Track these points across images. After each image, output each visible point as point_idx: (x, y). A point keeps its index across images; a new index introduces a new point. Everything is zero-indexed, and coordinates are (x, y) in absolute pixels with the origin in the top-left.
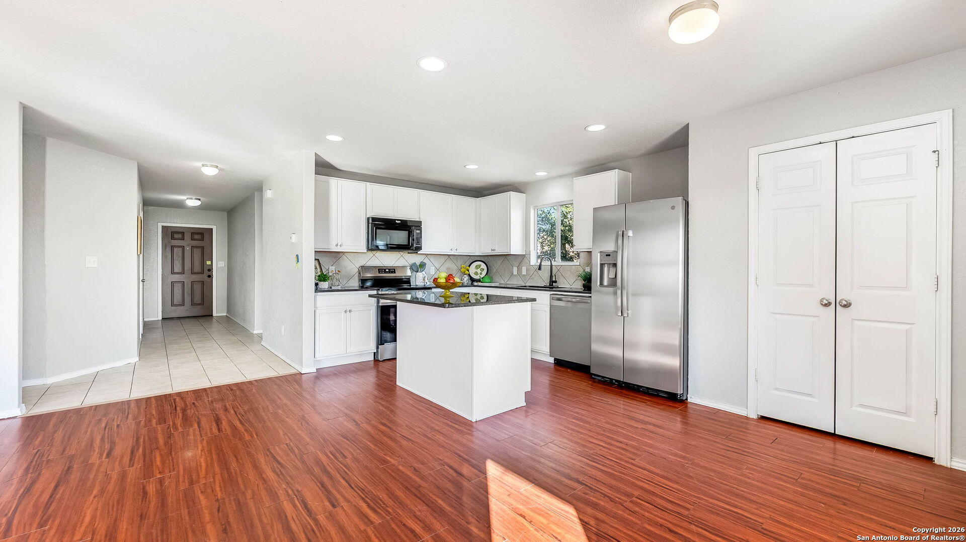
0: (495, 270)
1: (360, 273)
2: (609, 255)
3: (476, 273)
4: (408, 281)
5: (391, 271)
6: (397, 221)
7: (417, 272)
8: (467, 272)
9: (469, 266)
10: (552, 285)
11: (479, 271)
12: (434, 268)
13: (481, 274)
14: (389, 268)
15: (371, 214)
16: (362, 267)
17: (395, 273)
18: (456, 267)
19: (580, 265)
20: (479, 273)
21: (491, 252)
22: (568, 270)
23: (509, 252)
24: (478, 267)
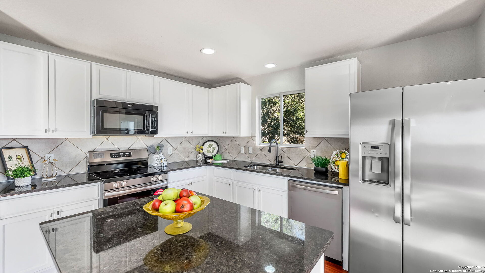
0: (224, 148)
1: (87, 159)
2: (377, 148)
3: (209, 151)
4: (145, 163)
5: (126, 155)
6: (129, 105)
7: (154, 153)
8: (201, 151)
9: (203, 145)
10: (278, 164)
11: (211, 149)
12: (171, 148)
13: (213, 152)
14: (124, 151)
15: (95, 97)
16: (90, 152)
17: (131, 156)
18: (191, 147)
19: (305, 148)
20: (211, 151)
21: (223, 134)
22: (293, 152)
23: (239, 135)
24: (210, 146)
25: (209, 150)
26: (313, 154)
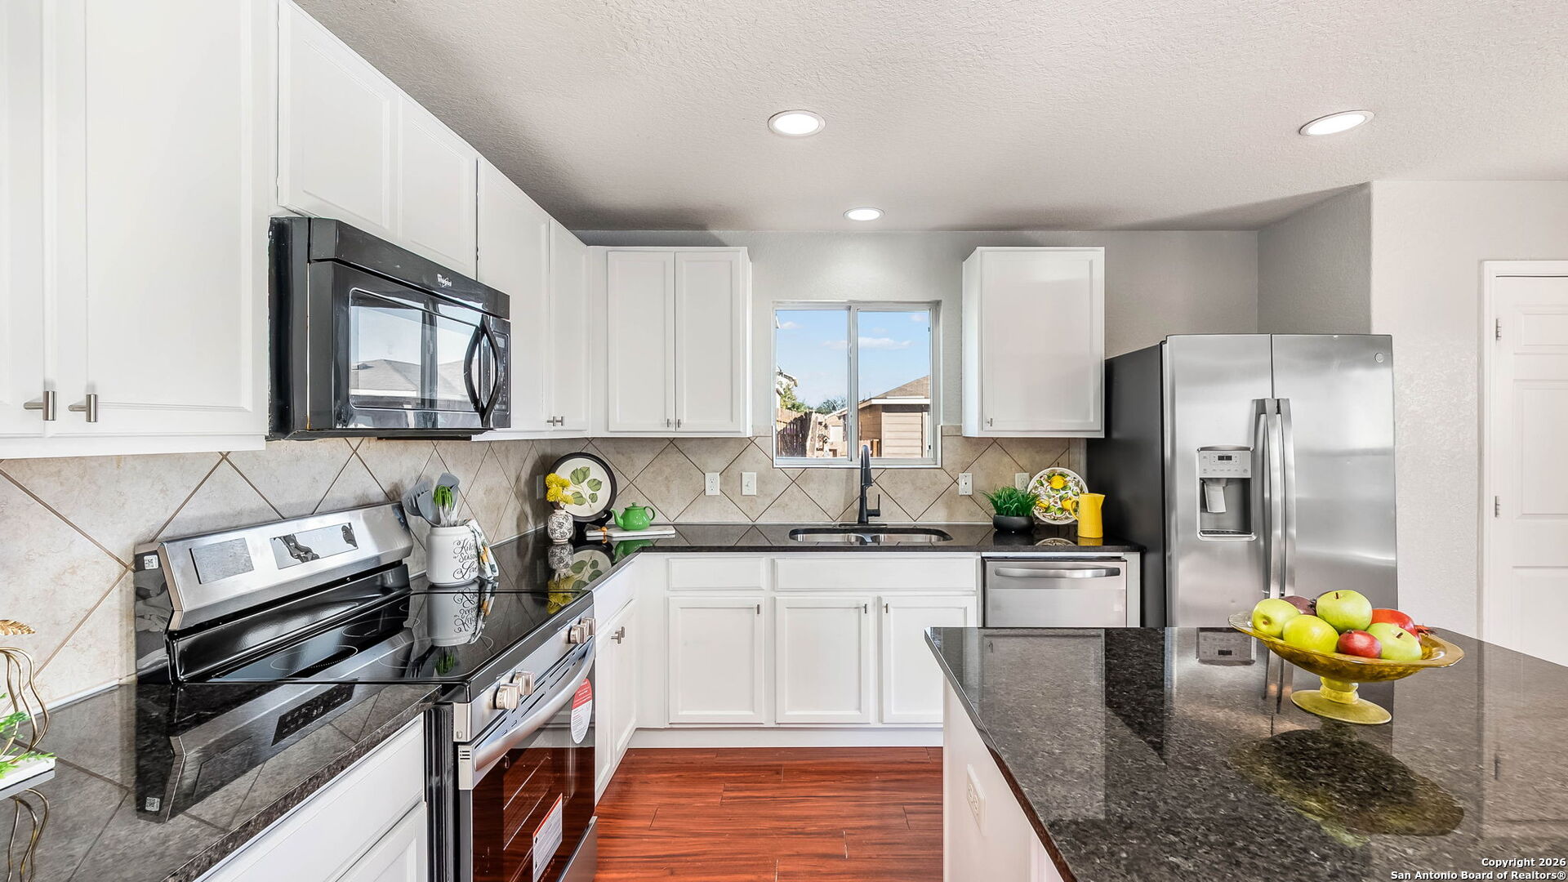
0: (623, 483)
2: (1229, 458)
7: (438, 523)
10: (865, 520)
11: (586, 490)
13: (594, 498)
19: (941, 468)
20: (586, 496)
21: (666, 429)
22: (906, 482)
23: (741, 430)
24: (579, 476)
25: (578, 493)
26: (965, 485)
